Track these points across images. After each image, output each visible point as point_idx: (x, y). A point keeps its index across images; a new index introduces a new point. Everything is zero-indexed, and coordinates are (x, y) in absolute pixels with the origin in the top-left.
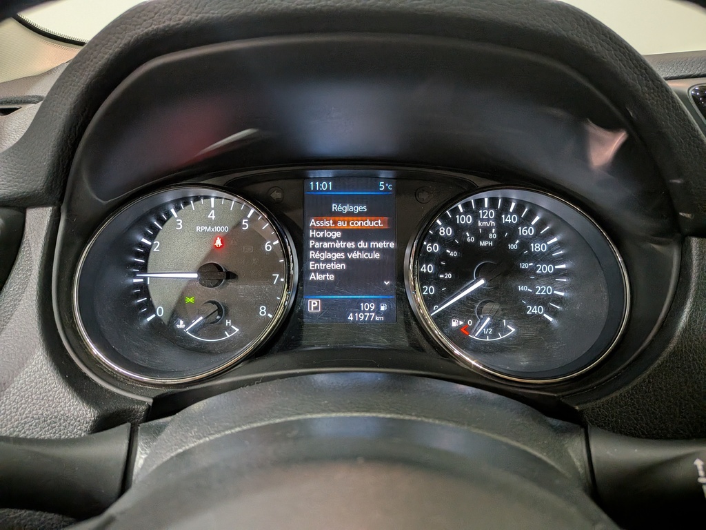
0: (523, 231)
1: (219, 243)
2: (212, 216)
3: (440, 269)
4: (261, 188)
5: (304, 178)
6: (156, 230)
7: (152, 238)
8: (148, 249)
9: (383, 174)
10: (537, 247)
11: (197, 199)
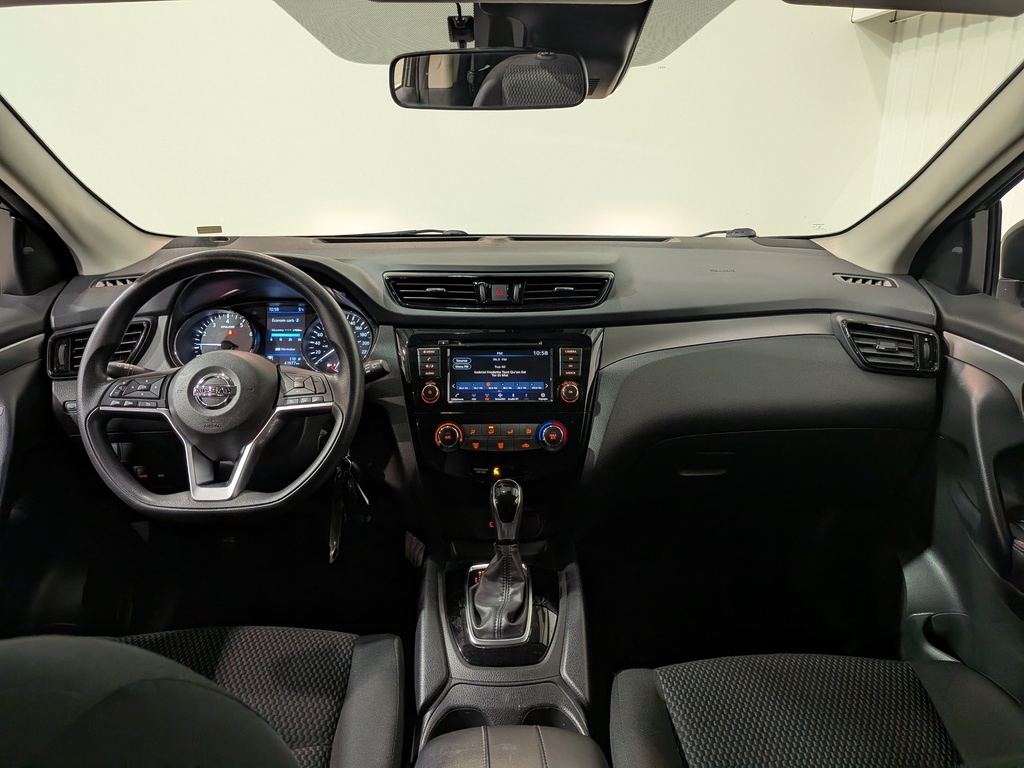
0: (357, 328)
1: (230, 333)
2: (228, 321)
3: (323, 344)
4: (248, 311)
5: (267, 306)
6: (205, 328)
7: (203, 331)
8: (201, 335)
9: (300, 305)
10: (363, 335)
11: (222, 314)
